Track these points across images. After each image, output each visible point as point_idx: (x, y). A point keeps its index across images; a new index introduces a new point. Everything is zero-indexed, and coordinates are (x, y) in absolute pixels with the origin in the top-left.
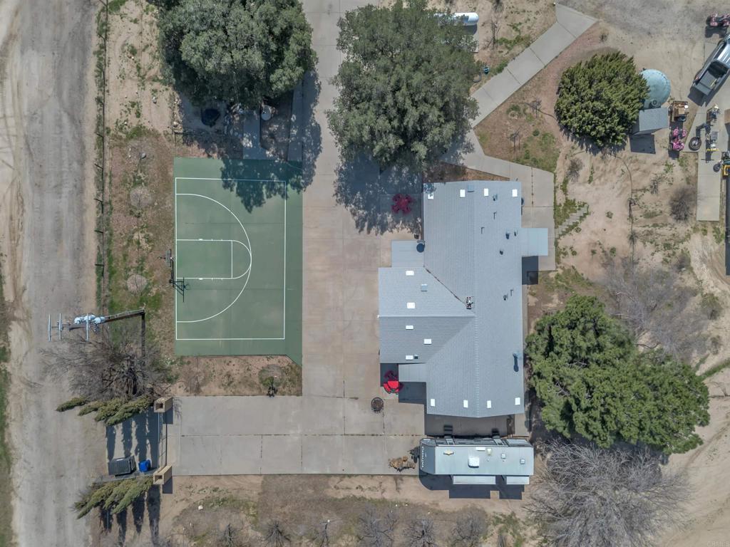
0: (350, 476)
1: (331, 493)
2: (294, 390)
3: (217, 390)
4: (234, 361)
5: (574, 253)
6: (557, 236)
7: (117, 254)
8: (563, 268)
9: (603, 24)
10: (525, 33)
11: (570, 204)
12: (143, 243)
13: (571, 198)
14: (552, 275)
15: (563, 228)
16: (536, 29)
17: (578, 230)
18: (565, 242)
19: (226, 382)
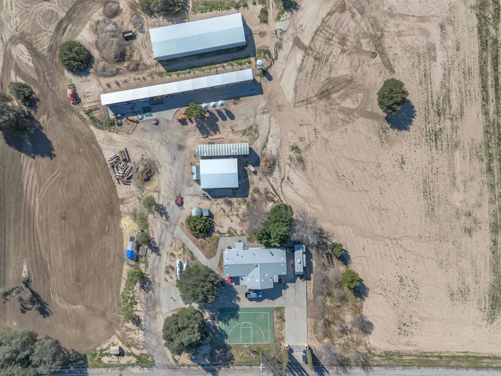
0: (307, 293)
1: (312, 298)
2: (283, 309)
3: (283, 331)
4: (275, 327)
5: (242, 231)
6: (238, 235)
7: (245, 360)
8: (246, 234)
9: (178, 224)
10: (181, 246)
11: (229, 232)
12: (242, 353)
13: (227, 232)
14: (248, 236)
15: (235, 234)
16: (180, 242)
17: (236, 230)
18: (239, 233)
19: (281, 329)
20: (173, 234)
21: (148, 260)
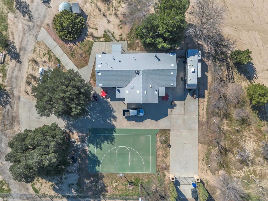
0: (199, 114)
1: (205, 120)
2: (168, 132)
3: (168, 159)
4: (158, 153)
5: (122, 35)
6: (116, 41)
7: (120, 193)
8: (127, 39)
9: (44, 25)
10: (46, 52)
11: (105, 36)
12: (117, 184)
13: (102, 36)
14: (129, 42)
15: (113, 39)
16: (45, 48)
17: (114, 33)
18: (117, 38)
19: (165, 156)
20: (36, 38)
21: (7, 68)
